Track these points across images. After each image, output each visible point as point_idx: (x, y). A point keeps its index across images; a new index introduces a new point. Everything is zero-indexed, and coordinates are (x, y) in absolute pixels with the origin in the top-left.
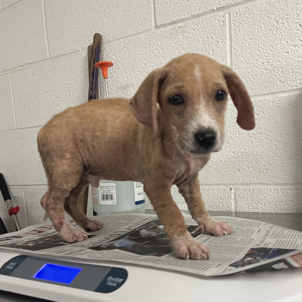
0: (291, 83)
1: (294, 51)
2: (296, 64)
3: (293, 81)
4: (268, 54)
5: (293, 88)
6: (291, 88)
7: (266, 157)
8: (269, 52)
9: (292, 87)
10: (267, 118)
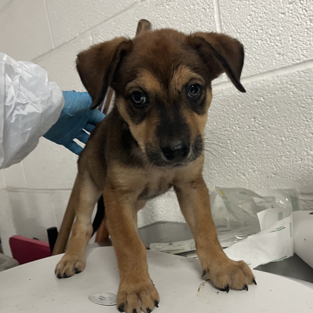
0: (291, 56)
1: (291, 10)
2: (295, 28)
3: (294, 53)
4: (261, 18)
5: (294, 63)
6: (292, 62)
7: (272, 157)
8: (262, 15)
9: (294, 61)
10: (268, 105)
